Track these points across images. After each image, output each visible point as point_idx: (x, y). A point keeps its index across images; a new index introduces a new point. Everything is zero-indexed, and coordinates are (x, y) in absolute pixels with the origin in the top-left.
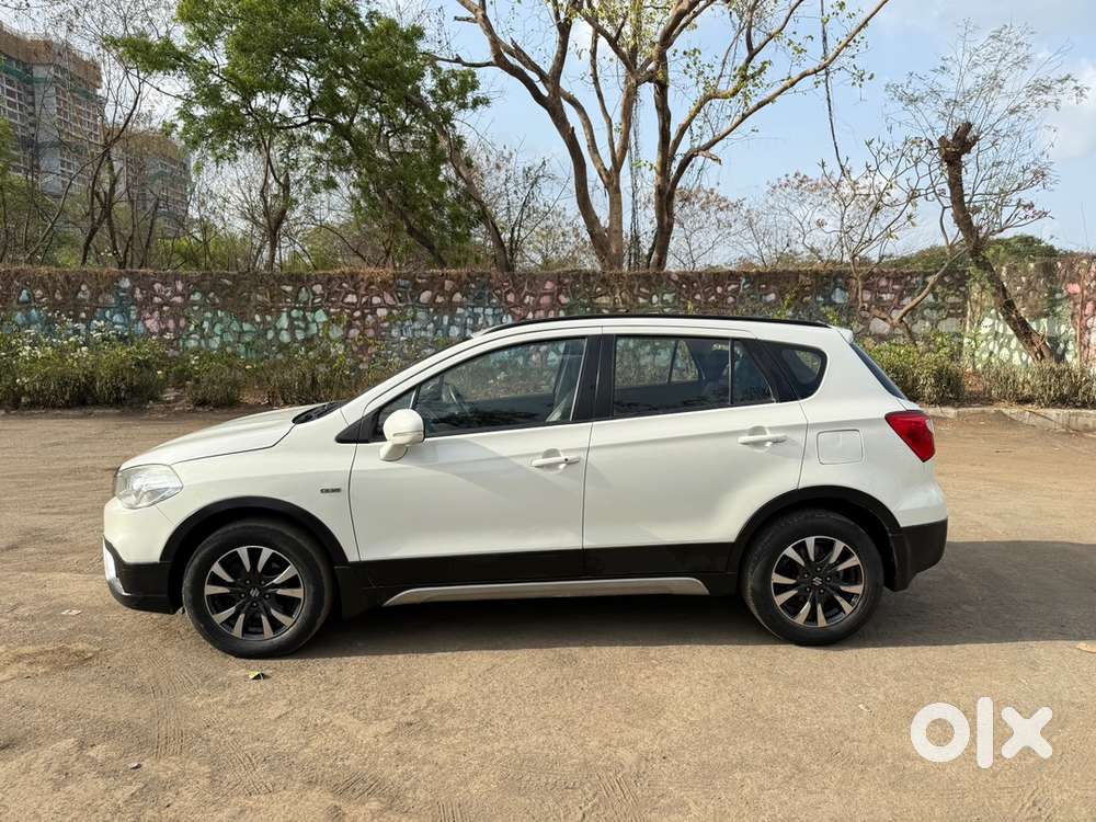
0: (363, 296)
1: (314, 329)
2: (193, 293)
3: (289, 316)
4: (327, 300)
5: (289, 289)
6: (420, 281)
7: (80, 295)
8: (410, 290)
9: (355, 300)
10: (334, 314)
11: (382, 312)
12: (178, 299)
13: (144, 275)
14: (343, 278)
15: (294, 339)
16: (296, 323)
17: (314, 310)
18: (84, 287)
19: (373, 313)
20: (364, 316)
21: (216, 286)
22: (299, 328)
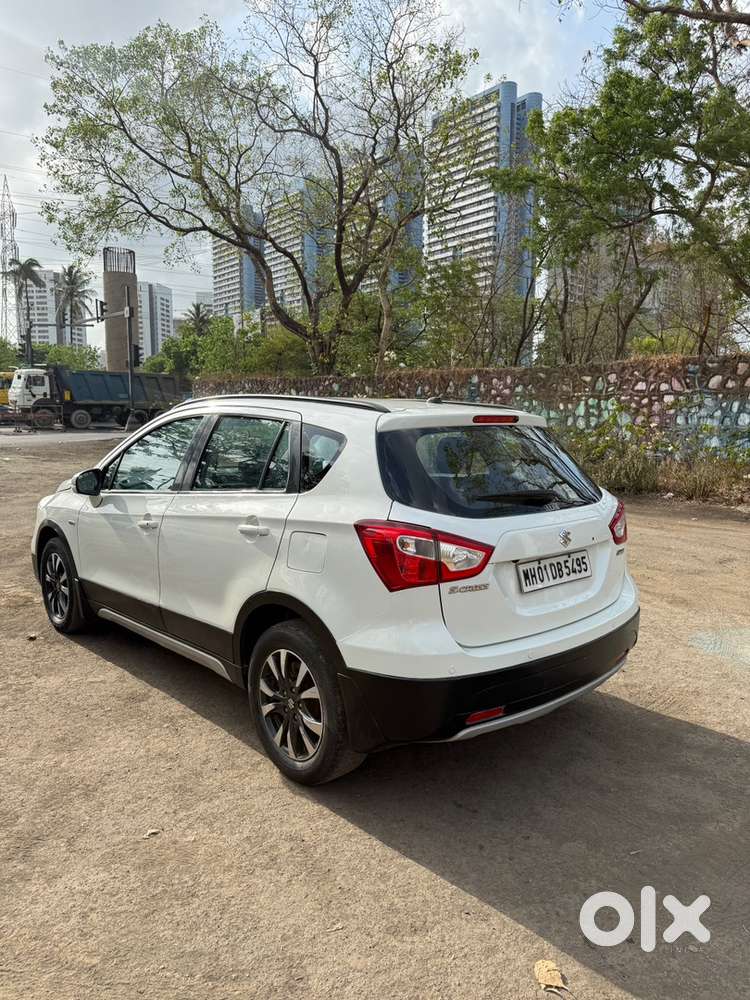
0: (652, 383)
1: (606, 415)
2: (517, 386)
3: (586, 404)
4: (619, 389)
5: (588, 379)
6: (710, 365)
7: (449, 390)
8: (699, 375)
9: (644, 388)
10: (624, 401)
11: (669, 399)
12: (507, 391)
13: (487, 372)
14: (634, 367)
15: (588, 425)
16: (591, 410)
17: (607, 398)
18: (451, 384)
19: (661, 399)
20: (651, 403)
21: (535, 381)
22: (593, 415)
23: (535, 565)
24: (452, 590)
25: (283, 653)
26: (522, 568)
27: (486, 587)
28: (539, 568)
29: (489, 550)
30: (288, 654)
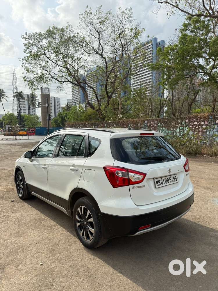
0: (199, 122)
1: (185, 132)
2: (159, 123)
3: (179, 129)
4: (189, 124)
5: (180, 121)
6: (216, 116)
7: (138, 125)
8: (213, 119)
9: (197, 123)
10: (191, 127)
11: (204, 127)
12: (156, 125)
13: (149, 120)
14: (193, 118)
15: (180, 135)
16: (181, 130)
17: (186, 127)
18: (139, 123)
19: (202, 127)
20: (199, 128)
21: (164, 122)
22: (181, 132)
23: (160, 179)
24: (133, 188)
25: (83, 207)
26: (156, 180)
27: (144, 186)
28: (161, 180)
29: (145, 175)
30: (84, 207)
